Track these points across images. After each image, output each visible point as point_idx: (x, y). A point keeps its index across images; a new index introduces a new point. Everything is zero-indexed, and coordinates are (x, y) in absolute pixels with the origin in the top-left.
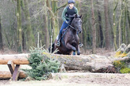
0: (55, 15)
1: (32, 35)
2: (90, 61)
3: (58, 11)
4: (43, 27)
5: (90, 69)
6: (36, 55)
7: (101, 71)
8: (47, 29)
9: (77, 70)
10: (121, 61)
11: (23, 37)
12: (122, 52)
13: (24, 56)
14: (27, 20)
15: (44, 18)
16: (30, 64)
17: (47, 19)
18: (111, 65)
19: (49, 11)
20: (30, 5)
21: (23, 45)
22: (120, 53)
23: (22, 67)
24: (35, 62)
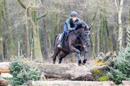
0: (36, 24)
1: (12, 44)
2: (70, 70)
3: (39, 21)
4: (24, 36)
5: (69, 77)
6: (16, 64)
7: (80, 79)
8: (28, 39)
9: (56, 78)
10: (99, 69)
11: (4, 46)
12: (100, 60)
13: (5, 65)
14: (8, 29)
15: (25, 28)
16: (11, 72)
17: (27, 28)
18: (90, 73)
19: (29, 21)
20: (11, 15)
21: (4, 54)
22: (99, 62)
23: (3, 75)
24: (15, 70)
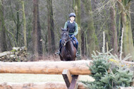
0: (127, 8)
1: (94, 36)
4: (110, 25)
6: (100, 63)
8: (115, 28)
14: (88, 15)
15: (111, 13)
16: (93, 74)
17: (115, 14)
19: (118, 3)
21: (83, 49)
23: (81, 78)
24: (99, 71)
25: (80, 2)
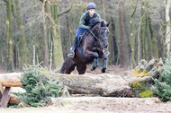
0: (56, 22)
1: (26, 49)
2: (101, 83)
4: (40, 39)
5: (100, 93)
6: (31, 75)
7: (115, 94)
9: (83, 94)
10: (141, 82)
11: (15, 51)
12: (142, 70)
13: (16, 76)
14: (19, 29)
15: (42, 27)
16: (24, 86)
17: (45, 28)
18: (128, 87)
19: (48, 18)
20: (23, 10)
21: (15, 62)
22: (139, 72)
23: (13, 90)
24: (30, 83)
25: (12, 17)
